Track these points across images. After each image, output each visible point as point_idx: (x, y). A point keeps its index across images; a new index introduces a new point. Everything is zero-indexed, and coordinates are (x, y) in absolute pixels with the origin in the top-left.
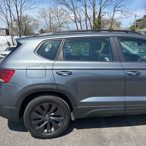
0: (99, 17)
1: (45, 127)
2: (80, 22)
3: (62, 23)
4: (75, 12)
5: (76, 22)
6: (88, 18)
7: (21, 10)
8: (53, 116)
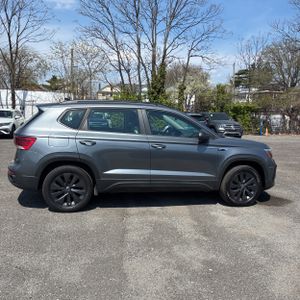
0: (163, 65)
1: (65, 200)
2: (128, 71)
3: (96, 71)
4: (118, 53)
5: (120, 70)
6: (143, 65)
7: (17, 42)
8: (74, 188)
